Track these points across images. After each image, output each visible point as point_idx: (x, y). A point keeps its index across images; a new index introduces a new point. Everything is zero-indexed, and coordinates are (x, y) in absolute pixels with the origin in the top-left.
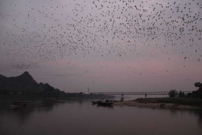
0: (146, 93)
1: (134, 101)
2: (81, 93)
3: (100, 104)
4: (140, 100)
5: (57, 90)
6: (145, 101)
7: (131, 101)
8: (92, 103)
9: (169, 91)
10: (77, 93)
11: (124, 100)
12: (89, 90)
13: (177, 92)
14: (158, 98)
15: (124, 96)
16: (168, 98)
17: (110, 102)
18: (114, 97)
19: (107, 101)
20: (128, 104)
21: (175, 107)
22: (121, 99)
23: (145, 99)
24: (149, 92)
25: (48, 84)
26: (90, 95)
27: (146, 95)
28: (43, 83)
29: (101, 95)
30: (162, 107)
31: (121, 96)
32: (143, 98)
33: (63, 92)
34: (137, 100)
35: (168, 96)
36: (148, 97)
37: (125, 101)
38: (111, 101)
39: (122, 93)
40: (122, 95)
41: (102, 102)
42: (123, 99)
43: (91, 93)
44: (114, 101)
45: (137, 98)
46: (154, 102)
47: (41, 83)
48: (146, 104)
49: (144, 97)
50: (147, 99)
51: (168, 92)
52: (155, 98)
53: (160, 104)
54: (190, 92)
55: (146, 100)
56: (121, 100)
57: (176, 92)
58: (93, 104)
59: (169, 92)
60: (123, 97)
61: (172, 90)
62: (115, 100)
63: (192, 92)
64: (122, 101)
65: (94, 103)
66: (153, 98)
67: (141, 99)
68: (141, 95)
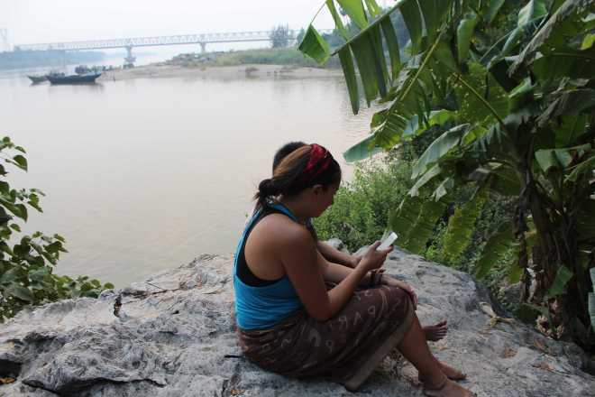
0: (202, 36)
1: (168, 63)
3: (56, 80)
6: (203, 61)
7: (158, 65)
8: (31, 82)
9: (270, 29)
11: (135, 64)
13: (292, 31)
14: (237, 52)
15: (134, 50)
16: (267, 50)
17: (93, 73)
18: (100, 57)
19: (77, 70)
20: (151, 72)
21: (285, 74)
22: (127, 59)
23: (200, 57)
24: (210, 35)
27: (203, 45)
30: (250, 75)
31: (124, 51)
32: (193, 54)
37: (141, 67)
38: (95, 69)
39: (128, 41)
40: (129, 48)
41: (63, 74)
42: (134, 60)
44: (104, 69)
45: (176, 55)
46: (227, 64)
48: (203, 69)
50: (208, 54)
51: (267, 33)
52: (231, 52)
53: (244, 68)
54: (328, 30)
55: (203, 58)
56: (127, 63)
57: (289, 33)
59: (270, 33)
60: (133, 56)
61: (279, 28)
62: (107, 64)
63: (332, 31)
64: (131, 66)
65: (36, 81)
66: (223, 52)
67: (188, 55)
68: (187, 43)
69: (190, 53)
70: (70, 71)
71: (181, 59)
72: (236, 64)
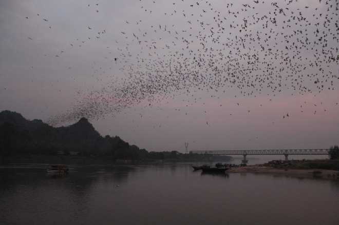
0: (287, 151)
1: (265, 165)
2: (174, 152)
3: (206, 170)
4: (276, 164)
5: (135, 147)
6: (286, 165)
7: (260, 165)
8: (193, 169)
9: (329, 148)
10: (167, 152)
11: (247, 165)
12: (186, 147)
14: (308, 161)
15: (247, 156)
16: (327, 160)
17: (224, 168)
18: (229, 159)
19: (217, 165)
20: (255, 170)
22: (243, 161)
23: (285, 162)
24: (291, 150)
25: (119, 137)
26: (188, 154)
27: (286, 155)
28: (111, 136)
29: (207, 156)
30: (317, 177)
31: (243, 156)
32: (281, 161)
33: (144, 150)
34: (270, 163)
35: (327, 157)
36: (290, 158)
37: (250, 166)
38: (226, 166)
39: (245, 151)
40: (245, 155)
41: (209, 167)
42: (247, 162)
43: (191, 152)
44: (230, 166)
45: (271, 160)
46: (301, 168)
47: (108, 137)
48: (286, 170)
49: (283, 158)
50: (289, 161)
51: (327, 150)
52: (304, 160)
53: (312, 171)
55: (287, 164)
56: (243, 164)
58: (194, 171)
59: (329, 150)
60: (247, 159)
61: (335, 147)
62: (232, 163)
64: (245, 165)
65: (196, 169)
66: (298, 161)
67: (277, 161)
68: (277, 154)
69: (279, 160)
70: (213, 165)
71: (274, 163)
72: (307, 169)
